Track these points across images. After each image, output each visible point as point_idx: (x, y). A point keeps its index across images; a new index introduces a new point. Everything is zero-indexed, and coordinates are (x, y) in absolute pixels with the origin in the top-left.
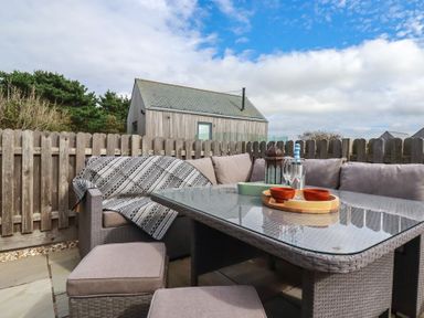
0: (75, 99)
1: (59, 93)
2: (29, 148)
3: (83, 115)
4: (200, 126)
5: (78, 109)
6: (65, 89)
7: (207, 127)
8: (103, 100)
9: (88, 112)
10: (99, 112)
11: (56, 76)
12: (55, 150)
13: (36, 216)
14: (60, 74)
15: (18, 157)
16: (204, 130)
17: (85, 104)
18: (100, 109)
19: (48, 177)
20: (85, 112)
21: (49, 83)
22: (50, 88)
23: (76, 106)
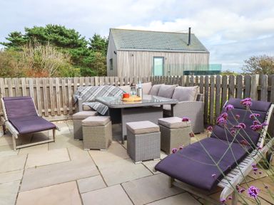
0: (73, 43)
1: (63, 40)
2: (58, 85)
3: (79, 54)
4: (156, 60)
5: (75, 50)
6: (66, 36)
7: (161, 60)
8: (92, 42)
9: (82, 52)
10: (89, 51)
11: (60, 27)
12: (66, 84)
13: (62, 109)
14: (62, 26)
15: (55, 87)
16: (158, 62)
17: (80, 46)
18: (90, 48)
19: (65, 95)
20: (80, 52)
21: (55, 33)
22: (57, 36)
23: (74, 47)
